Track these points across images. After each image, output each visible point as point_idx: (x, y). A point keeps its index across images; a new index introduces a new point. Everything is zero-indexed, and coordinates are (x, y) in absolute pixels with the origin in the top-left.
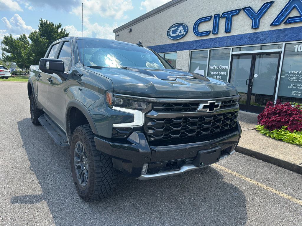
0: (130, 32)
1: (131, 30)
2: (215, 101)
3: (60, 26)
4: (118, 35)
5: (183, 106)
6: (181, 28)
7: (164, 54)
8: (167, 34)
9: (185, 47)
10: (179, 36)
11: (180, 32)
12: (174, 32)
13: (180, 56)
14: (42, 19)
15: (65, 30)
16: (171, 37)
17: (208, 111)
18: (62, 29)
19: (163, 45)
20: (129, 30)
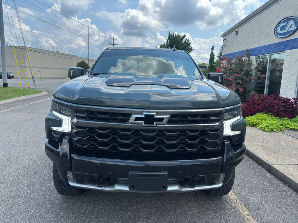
0: (237, 35)
1: (237, 32)
2: (155, 114)
3: (184, 37)
4: (226, 39)
5: (109, 116)
6: (292, 22)
7: (271, 55)
8: (275, 31)
9: (295, 45)
10: (288, 32)
11: (290, 27)
12: (283, 28)
13: (288, 56)
14: (170, 32)
15: (188, 40)
16: (279, 34)
17: (143, 124)
18: (186, 40)
19: (269, 45)
20: (235, 33)
